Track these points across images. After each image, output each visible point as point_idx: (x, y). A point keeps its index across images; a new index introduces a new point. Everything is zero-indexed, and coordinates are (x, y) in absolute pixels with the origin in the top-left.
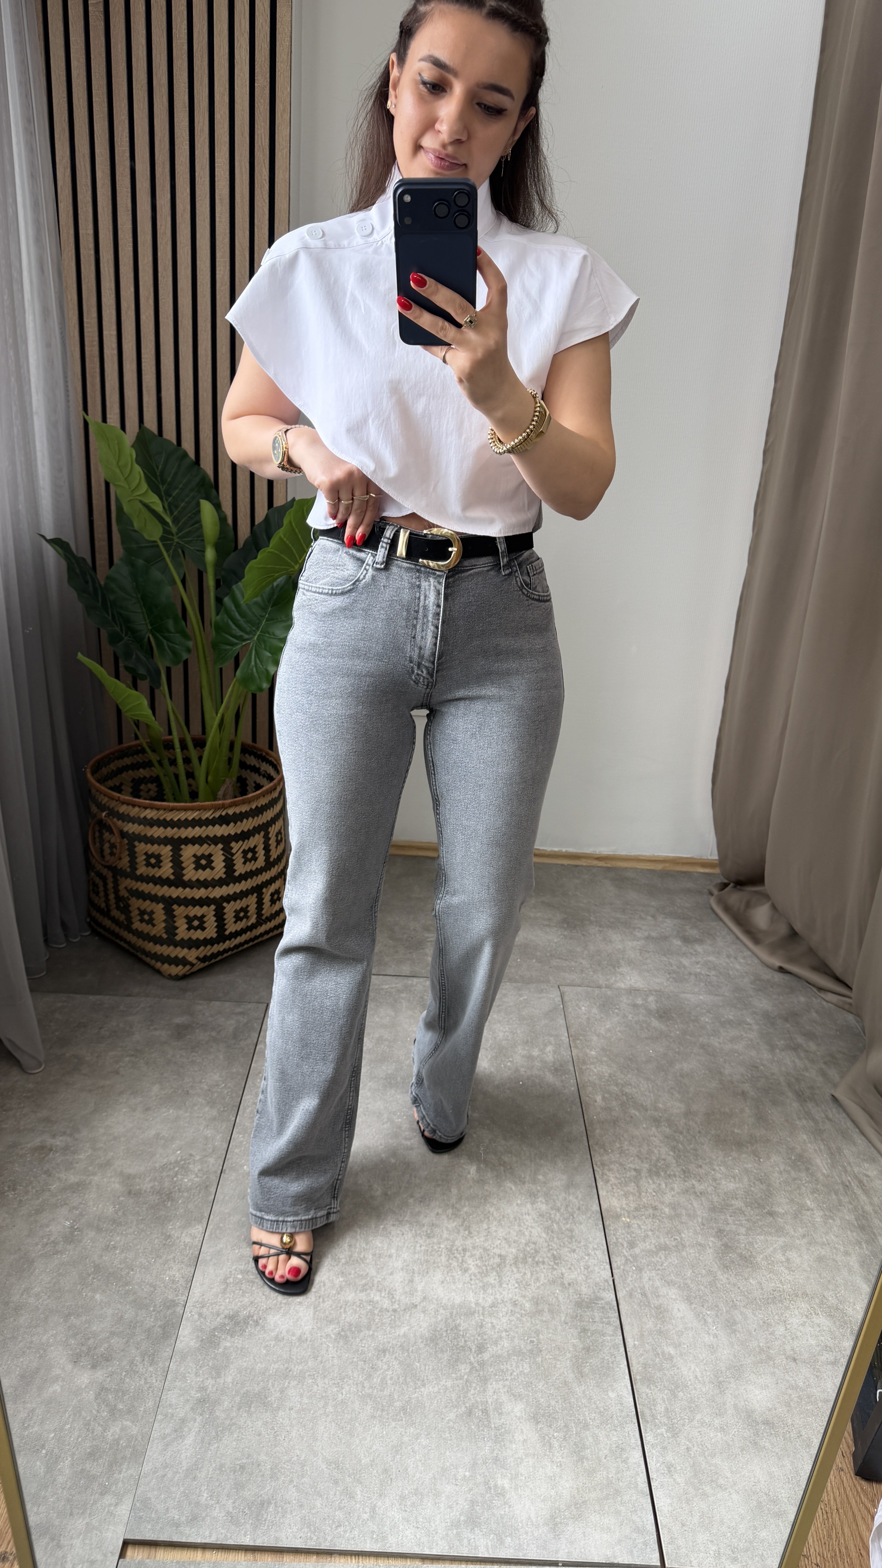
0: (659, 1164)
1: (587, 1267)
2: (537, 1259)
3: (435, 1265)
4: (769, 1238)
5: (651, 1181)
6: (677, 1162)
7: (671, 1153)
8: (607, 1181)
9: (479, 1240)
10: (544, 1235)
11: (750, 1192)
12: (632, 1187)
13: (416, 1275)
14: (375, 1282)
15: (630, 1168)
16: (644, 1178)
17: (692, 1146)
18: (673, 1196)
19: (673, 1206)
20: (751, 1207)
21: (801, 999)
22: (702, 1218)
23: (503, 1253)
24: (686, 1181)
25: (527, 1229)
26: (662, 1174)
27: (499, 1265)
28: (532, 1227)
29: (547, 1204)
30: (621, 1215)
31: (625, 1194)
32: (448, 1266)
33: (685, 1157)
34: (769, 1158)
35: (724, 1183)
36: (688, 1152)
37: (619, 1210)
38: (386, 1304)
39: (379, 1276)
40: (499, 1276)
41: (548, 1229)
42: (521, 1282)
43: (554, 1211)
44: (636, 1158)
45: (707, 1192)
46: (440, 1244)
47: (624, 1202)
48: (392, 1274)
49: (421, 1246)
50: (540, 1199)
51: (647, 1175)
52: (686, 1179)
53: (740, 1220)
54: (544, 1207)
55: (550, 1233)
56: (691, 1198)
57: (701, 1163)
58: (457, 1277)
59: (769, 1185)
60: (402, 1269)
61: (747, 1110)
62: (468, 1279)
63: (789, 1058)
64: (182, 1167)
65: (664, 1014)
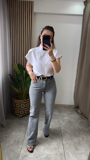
1: (61, 150)
3: (46, 150)
4: (80, 147)
7: (70, 137)
8: (63, 140)
9: (50, 147)
12: (66, 141)
20: (78, 143)
21: (83, 120)
26: (69, 140)
27: (52, 150)
30: (65, 144)
34: (80, 138)
35: (75, 141)
38: (41, 154)
41: (57, 146)
42: (55, 151)
44: (66, 138)
48: (41, 150)
49: (44, 147)
54: (57, 143)
56: (72, 142)
57: (73, 138)
59: (80, 141)
61: (78, 132)
62: (49, 151)
63: (82, 127)
64: (20, 138)
65: (69, 122)
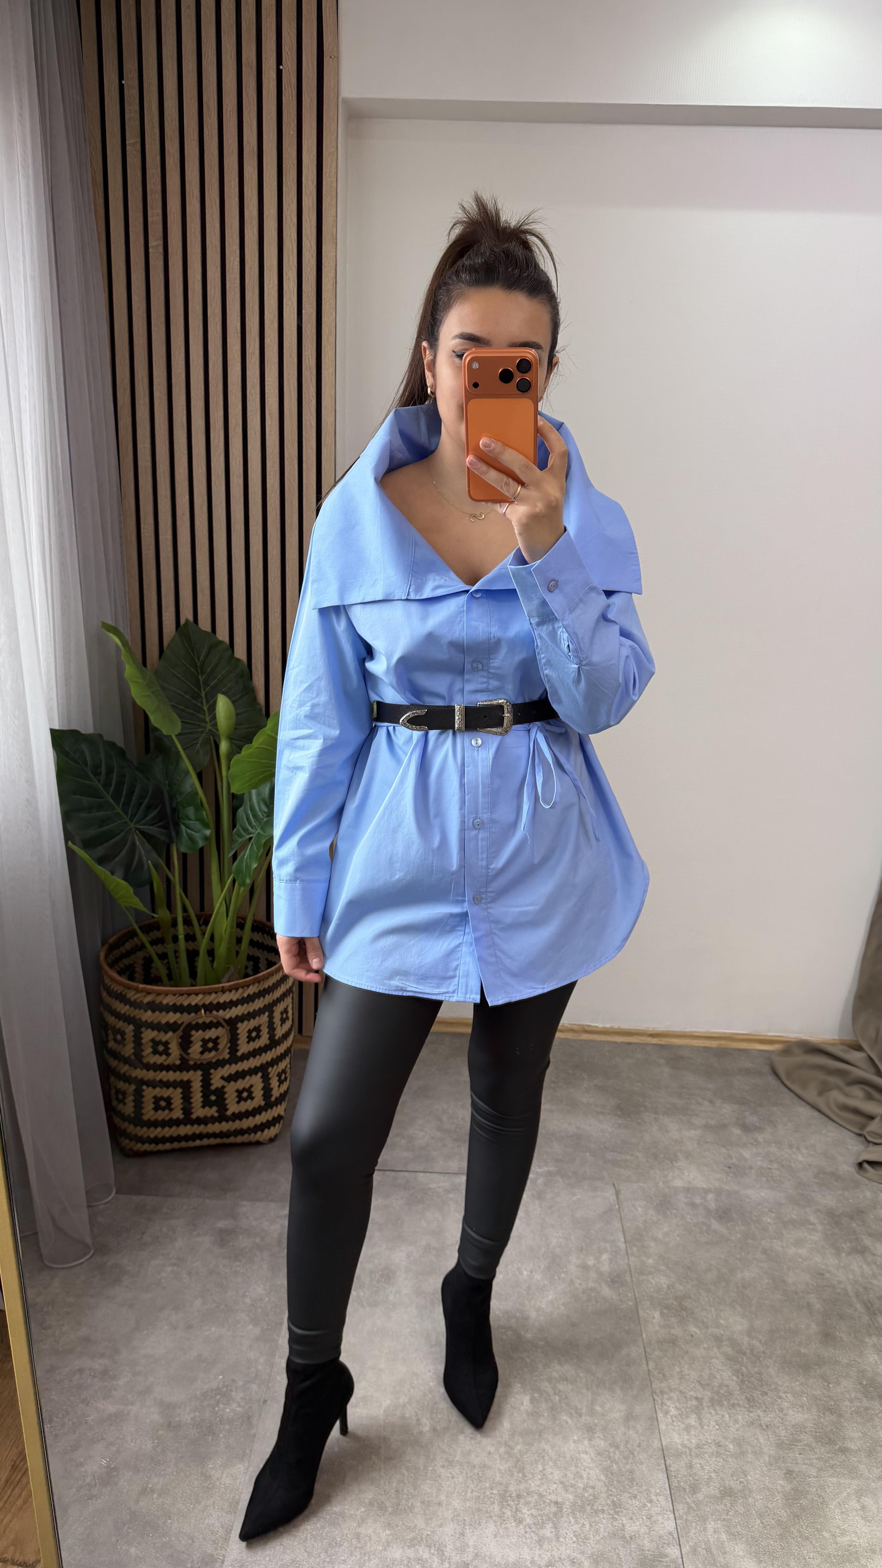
0: (722, 1392)
1: (650, 1517)
2: (595, 1507)
3: (488, 1515)
4: (842, 1481)
5: (713, 1412)
6: (741, 1388)
7: (735, 1378)
8: (667, 1413)
9: (534, 1485)
10: (603, 1478)
11: (820, 1425)
12: (693, 1420)
13: (467, 1527)
14: (424, 1536)
15: (691, 1396)
16: (706, 1409)
17: (756, 1370)
18: (737, 1431)
19: (739, 1442)
20: (822, 1443)
22: (770, 1457)
23: (559, 1500)
24: (751, 1412)
25: (585, 1470)
26: (725, 1403)
27: (555, 1514)
28: (589, 1468)
29: (605, 1441)
30: (682, 1453)
31: (687, 1427)
32: (501, 1516)
33: (749, 1382)
34: (838, 1383)
35: (791, 1412)
36: (752, 1376)
37: (680, 1447)
39: (428, 1529)
40: (556, 1528)
41: (607, 1471)
42: (579, 1535)
43: (613, 1449)
44: (697, 1384)
45: (774, 1424)
46: (492, 1489)
47: (686, 1437)
48: (441, 1526)
49: (472, 1493)
50: (596, 1435)
51: (709, 1404)
52: (751, 1409)
53: (810, 1459)
54: (602, 1444)
55: (610, 1476)
56: (757, 1432)
57: (766, 1390)
58: (511, 1529)
59: (840, 1416)
60: (453, 1521)
61: (814, 1326)
62: (522, 1531)
63: (857, 1265)
64: (223, 1394)
65: (724, 1215)
